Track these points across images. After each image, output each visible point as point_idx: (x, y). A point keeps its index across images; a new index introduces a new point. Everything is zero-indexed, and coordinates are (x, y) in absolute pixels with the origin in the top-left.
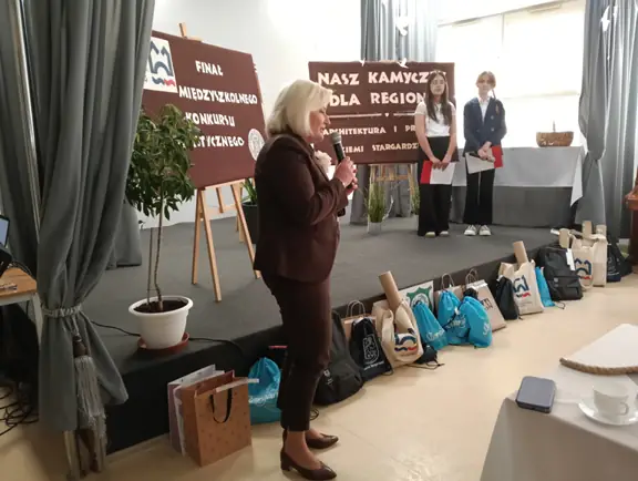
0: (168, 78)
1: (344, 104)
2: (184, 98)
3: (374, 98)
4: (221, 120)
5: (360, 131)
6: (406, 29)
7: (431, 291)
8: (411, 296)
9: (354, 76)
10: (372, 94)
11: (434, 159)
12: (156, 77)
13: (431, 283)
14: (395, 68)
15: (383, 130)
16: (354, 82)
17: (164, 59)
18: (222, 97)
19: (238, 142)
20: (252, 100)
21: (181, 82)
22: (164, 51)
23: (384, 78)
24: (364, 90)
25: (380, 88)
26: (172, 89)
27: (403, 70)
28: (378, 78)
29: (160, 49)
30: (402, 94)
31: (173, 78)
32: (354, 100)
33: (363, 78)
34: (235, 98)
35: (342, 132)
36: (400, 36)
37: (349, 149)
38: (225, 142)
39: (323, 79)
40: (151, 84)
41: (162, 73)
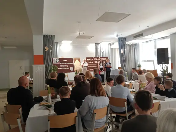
2: (60, 64)
3: (95, 62)
4: (66, 66)
5: (93, 67)
9: (92, 59)
11: (100, 71)
14: (99, 58)
15: (96, 67)
16: (92, 60)
18: (66, 64)
19: (69, 68)
20: (72, 63)
21: (60, 62)
23: (97, 59)
24: (94, 61)
32: (92, 62)
33: (94, 59)
34: (68, 63)
35: (90, 67)
36: (102, 53)
37: (91, 69)
38: (66, 68)
39: (88, 60)
40: (56, 63)
41: (58, 62)
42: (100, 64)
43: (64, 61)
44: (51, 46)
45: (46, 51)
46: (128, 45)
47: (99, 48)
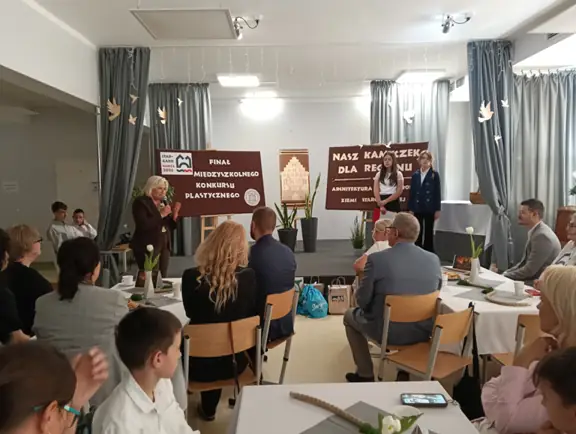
0: (188, 169)
1: (347, 172)
2: (197, 177)
4: (223, 185)
5: (355, 189)
6: (412, 119)
7: (301, 283)
9: (355, 155)
10: (366, 166)
12: (179, 169)
13: (302, 278)
14: (383, 148)
16: (355, 159)
17: (187, 161)
18: (225, 175)
19: (237, 195)
20: (256, 174)
21: (196, 169)
22: (187, 158)
23: (375, 155)
24: (361, 163)
25: (371, 161)
27: (388, 149)
28: (371, 155)
29: (185, 157)
31: (191, 169)
32: (354, 169)
33: (361, 155)
34: (238, 174)
35: (344, 189)
36: (407, 124)
37: (347, 200)
38: (223, 195)
39: (336, 157)
40: (175, 173)
41: (184, 167)
42: (382, 179)
43: (218, 162)
44: (135, 98)
45: (111, 118)
46: (525, 77)
47: (392, 104)
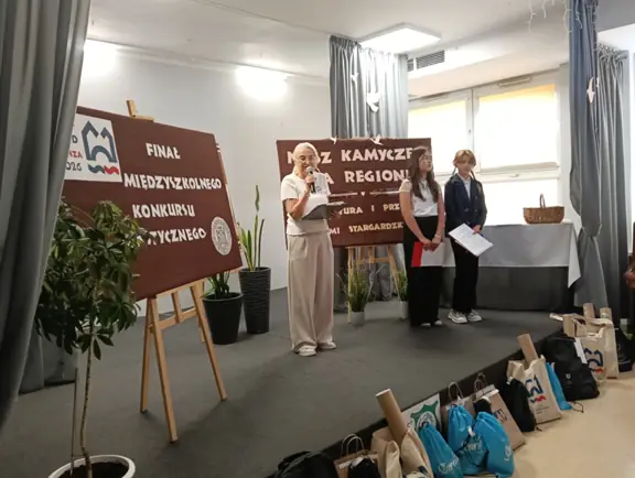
0: (110, 165)
2: (131, 188)
3: (349, 176)
4: (177, 210)
6: (377, 105)
7: (437, 407)
8: (415, 416)
9: (326, 154)
10: (347, 173)
11: (424, 240)
12: (94, 164)
13: (437, 397)
14: (369, 145)
15: (359, 210)
16: (327, 161)
17: (105, 142)
18: (179, 183)
19: (199, 233)
20: (216, 184)
21: (127, 169)
22: (105, 133)
23: (357, 155)
24: (337, 168)
25: (354, 166)
26: (116, 178)
27: (378, 147)
28: (351, 156)
29: (100, 131)
30: (378, 173)
31: (117, 165)
33: (335, 156)
34: (194, 183)
36: (371, 113)
38: (182, 235)
40: (86, 173)
41: (101, 159)
42: (416, 191)
43: (160, 151)
47: (355, 78)
